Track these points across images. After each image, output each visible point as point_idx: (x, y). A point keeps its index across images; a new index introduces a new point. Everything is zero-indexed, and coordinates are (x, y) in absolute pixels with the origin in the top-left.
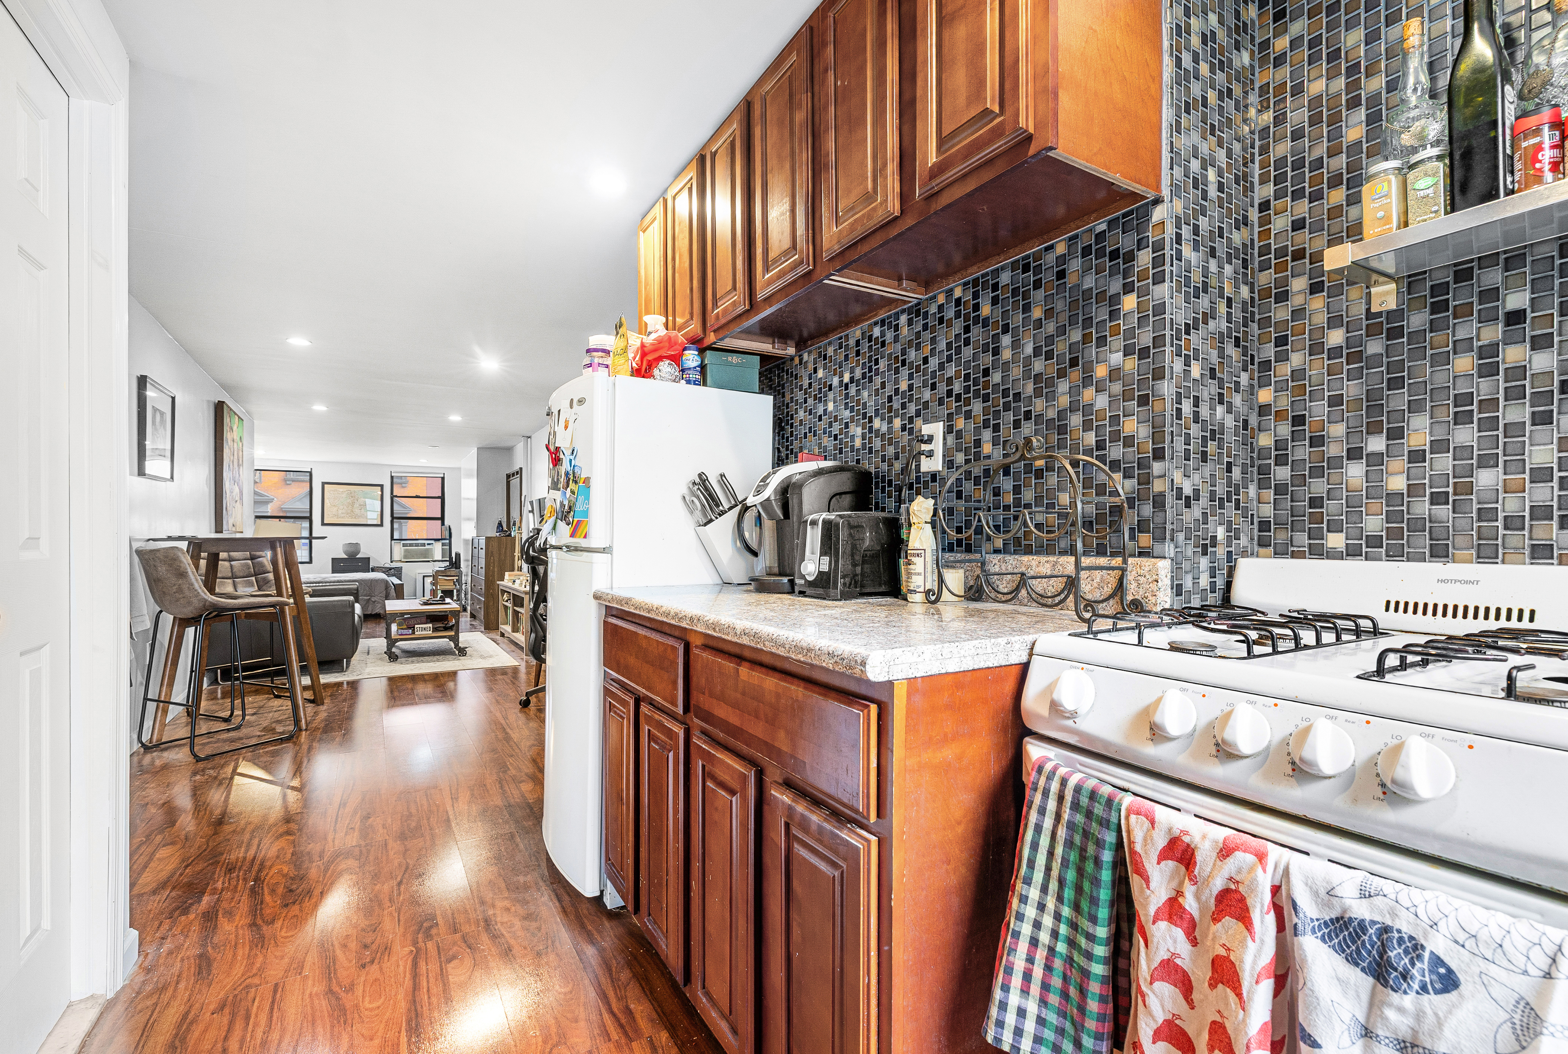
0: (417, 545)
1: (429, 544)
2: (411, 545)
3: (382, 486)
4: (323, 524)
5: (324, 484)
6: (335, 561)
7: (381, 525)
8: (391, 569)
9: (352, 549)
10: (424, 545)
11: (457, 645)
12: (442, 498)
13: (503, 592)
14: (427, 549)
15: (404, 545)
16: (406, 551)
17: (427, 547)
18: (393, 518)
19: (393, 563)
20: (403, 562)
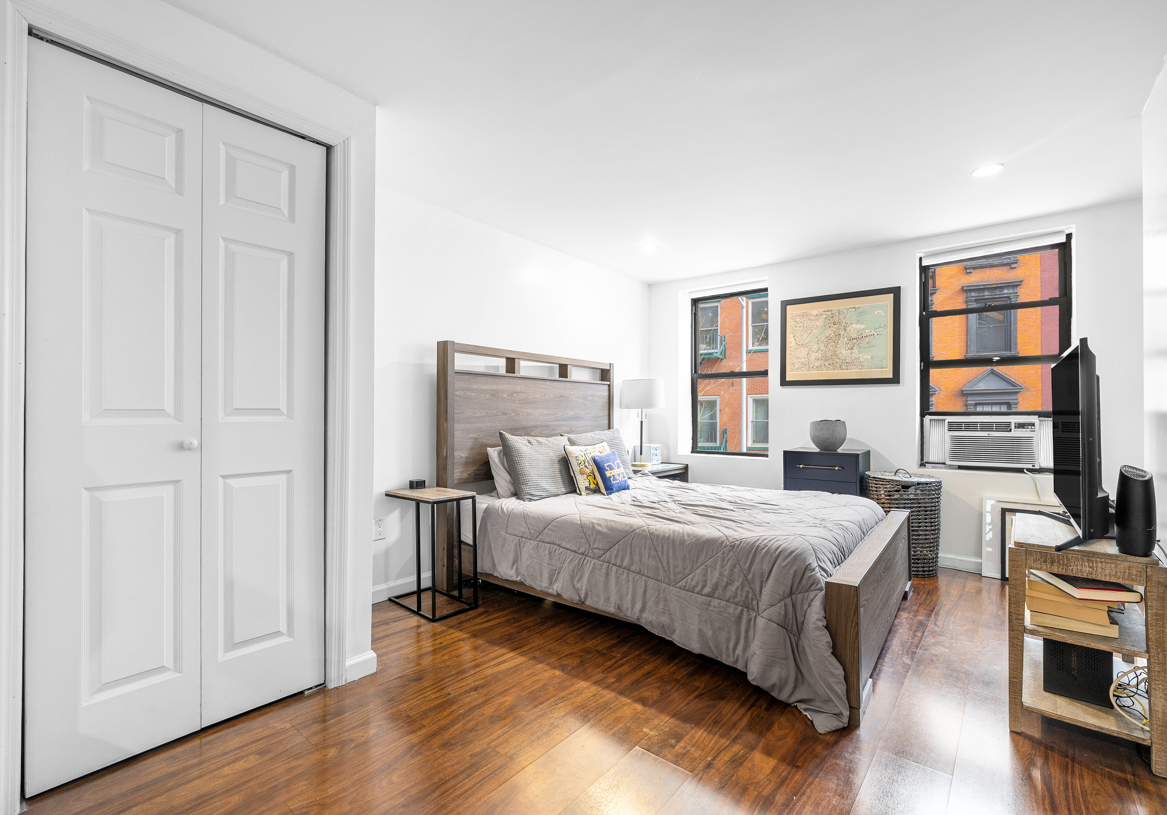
0: (989, 427)
2: (972, 426)
4: (784, 383)
6: (792, 458)
7: (897, 380)
9: (830, 435)
10: (1006, 427)
14: (1019, 439)
15: (952, 427)
16: (956, 441)
17: (1016, 433)
18: (927, 364)
19: (928, 470)
20: (951, 467)
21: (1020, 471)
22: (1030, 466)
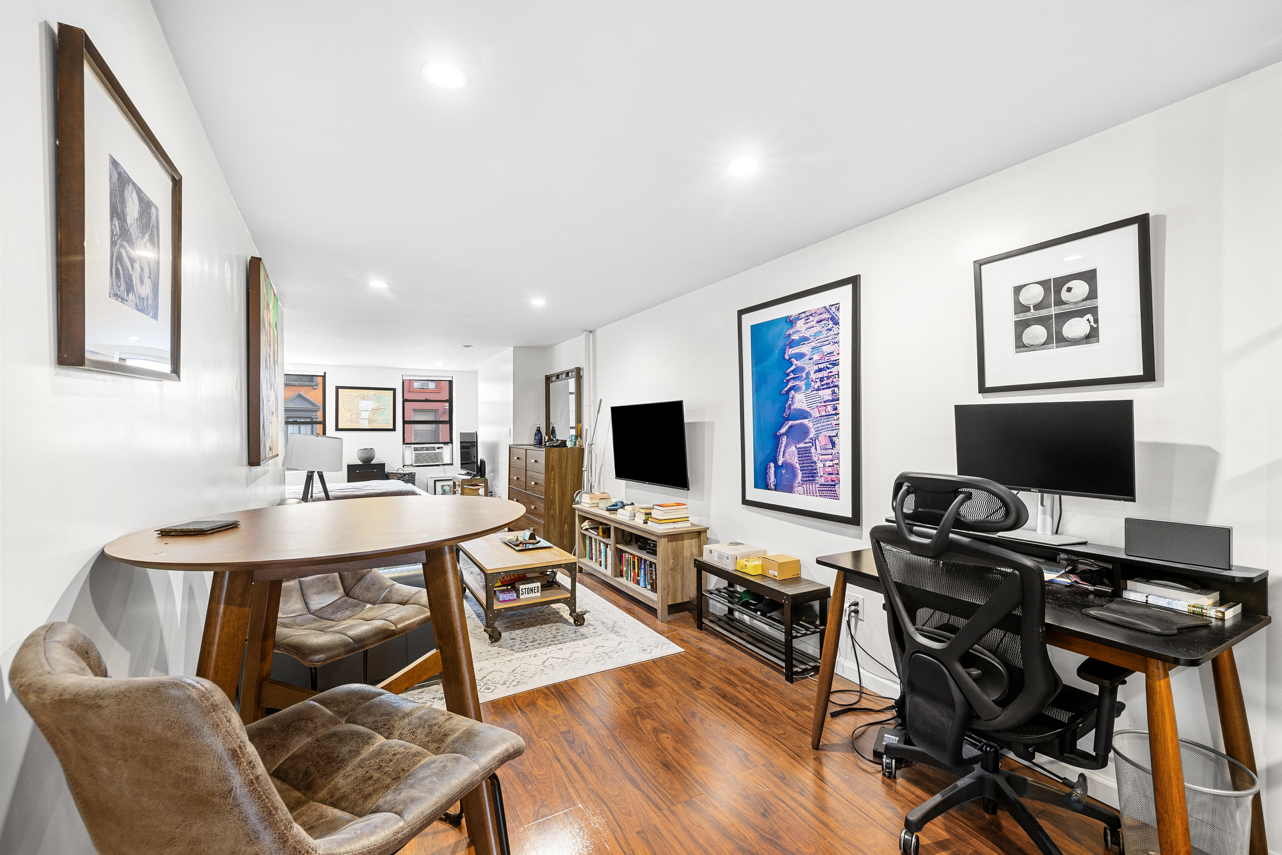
0: (427, 449)
1: (439, 448)
2: (422, 449)
3: (394, 390)
4: (337, 429)
5: (338, 388)
6: (351, 468)
7: (394, 429)
8: (405, 475)
9: (368, 455)
10: (434, 449)
11: (573, 611)
12: (450, 401)
13: (583, 519)
14: (438, 453)
15: (416, 449)
16: (417, 456)
17: (437, 451)
18: (405, 422)
19: (405, 468)
20: (414, 466)
21: (438, 465)
22: (442, 463)
